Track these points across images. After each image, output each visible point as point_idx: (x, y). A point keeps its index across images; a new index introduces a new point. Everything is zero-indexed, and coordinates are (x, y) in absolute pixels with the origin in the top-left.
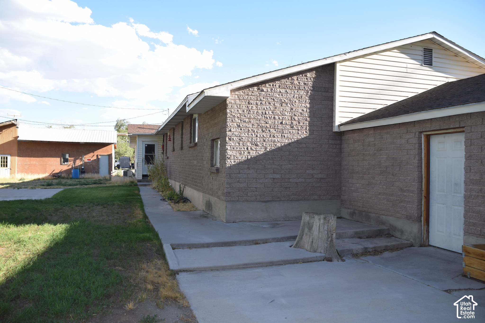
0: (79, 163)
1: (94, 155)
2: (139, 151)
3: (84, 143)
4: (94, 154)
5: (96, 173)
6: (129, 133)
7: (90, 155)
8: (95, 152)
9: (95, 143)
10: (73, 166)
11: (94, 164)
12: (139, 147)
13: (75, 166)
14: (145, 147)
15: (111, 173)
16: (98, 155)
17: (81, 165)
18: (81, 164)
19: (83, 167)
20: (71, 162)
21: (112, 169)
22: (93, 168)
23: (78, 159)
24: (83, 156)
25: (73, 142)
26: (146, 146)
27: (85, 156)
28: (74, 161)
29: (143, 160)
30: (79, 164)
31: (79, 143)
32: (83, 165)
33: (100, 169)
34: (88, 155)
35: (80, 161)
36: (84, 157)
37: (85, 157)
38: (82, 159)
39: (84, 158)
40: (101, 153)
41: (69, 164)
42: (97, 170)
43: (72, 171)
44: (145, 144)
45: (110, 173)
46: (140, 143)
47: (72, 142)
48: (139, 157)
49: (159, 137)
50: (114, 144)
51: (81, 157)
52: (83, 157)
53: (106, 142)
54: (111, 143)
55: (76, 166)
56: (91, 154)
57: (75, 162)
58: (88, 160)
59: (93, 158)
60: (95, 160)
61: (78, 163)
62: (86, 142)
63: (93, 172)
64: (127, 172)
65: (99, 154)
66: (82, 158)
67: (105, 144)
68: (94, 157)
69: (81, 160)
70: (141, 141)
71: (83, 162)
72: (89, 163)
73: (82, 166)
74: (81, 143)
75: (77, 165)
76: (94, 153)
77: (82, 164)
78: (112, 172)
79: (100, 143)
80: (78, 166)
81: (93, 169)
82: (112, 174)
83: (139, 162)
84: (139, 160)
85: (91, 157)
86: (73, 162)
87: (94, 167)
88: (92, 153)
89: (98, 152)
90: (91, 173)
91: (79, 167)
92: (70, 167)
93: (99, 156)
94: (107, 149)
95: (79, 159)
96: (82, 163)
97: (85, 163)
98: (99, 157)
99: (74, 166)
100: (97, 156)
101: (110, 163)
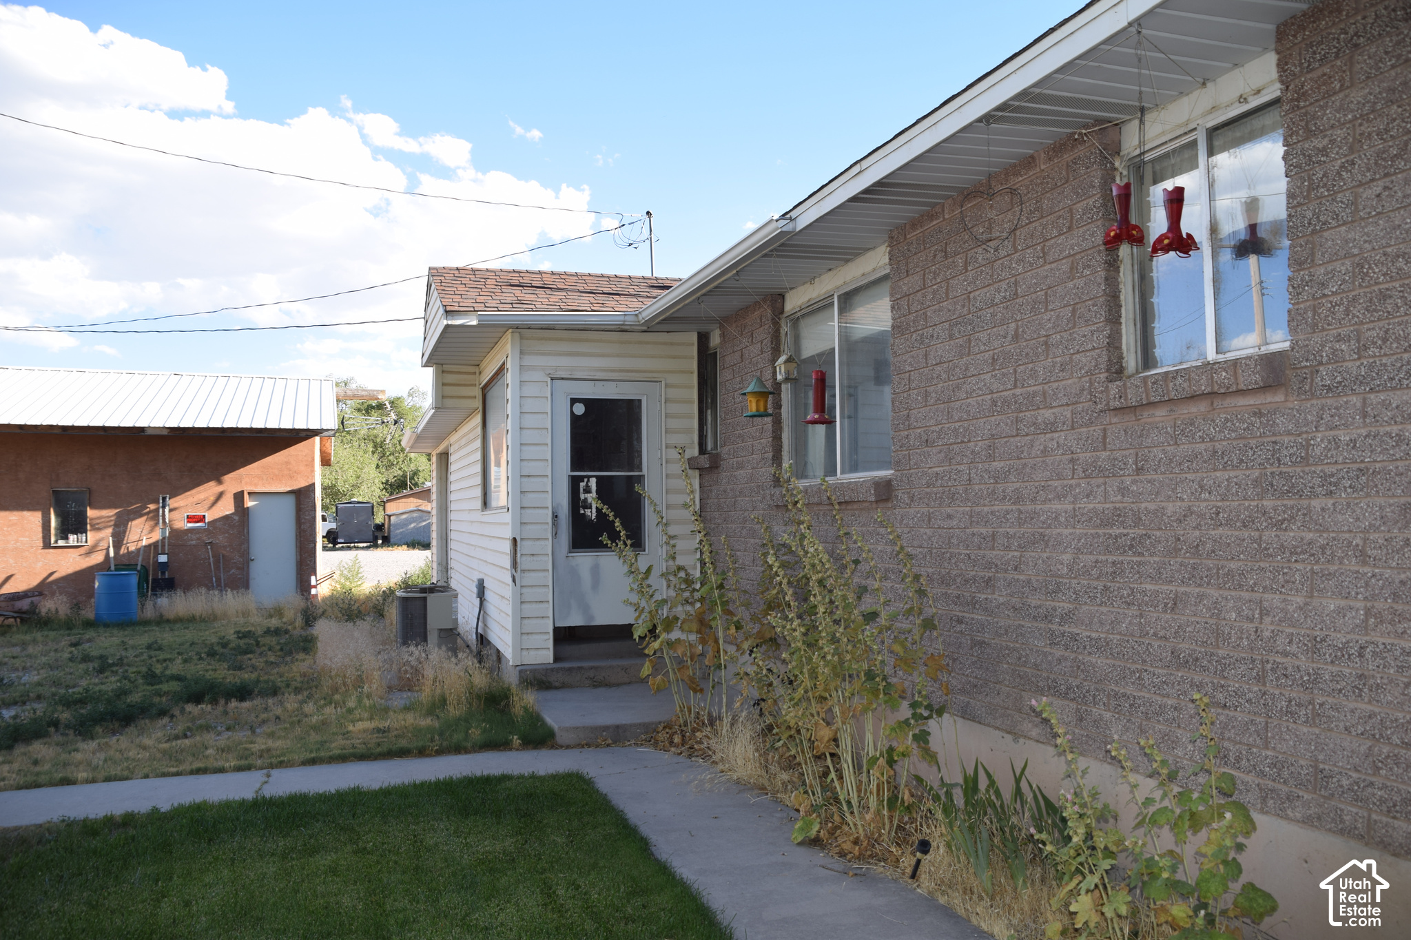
0: (141, 535)
1: (220, 496)
2: (530, 452)
3: (165, 433)
4: (220, 488)
5: (232, 589)
6: (449, 308)
7: (202, 496)
8: (228, 478)
9: (223, 430)
10: (112, 554)
11: (221, 539)
12: (529, 421)
13: (123, 551)
14: (574, 418)
15: (310, 587)
16: (243, 492)
17: (155, 545)
18: (151, 541)
19: (163, 559)
20: (99, 529)
21: (315, 563)
22: (217, 562)
23: (138, 514)
24: (164, 499)
25: (107, 425)
26: (580, 409)
27: (172, 500)
28: (116, 526)
29: (555, 517)
30: (144, 543)
31: (142, 430)
32: (163, 546)
33: (251, 564)
34: (188, 493)
35: (147, 527)
36: (172, 503)
37: (176, 505)
38: (158, 515)
39: (171, 511)
40: (256, 485)
41: (89, 543)
42: (238, 568)
43: (97, 585)
44: (574, 401)
45: (304, 586)
46: (530, 390)
47: (104, 428)
48: (530, 499)
49: (665, 344)
50: (326, 434)
51: (152, 507)
52: (164, 507)
53: (283, 427)
54: (308, 430)
55: (129, 553)
56: (208, 490)
57: (125, 532)
58: (191, 519)
59: (214, 508)
60: (226, 518)
61: (136, 538)
62: (175, 425)
63: (218, 580)
64: (425, 599)
65: (247, 488)
66: (157, 510)
67: (278, 434)
68: (220, 504)
69: (155, 517)
70: (539, 376)
71: (164, 532)
72: (194, 537)
73: (157, 554)
74: (149, 432)
75: (132, 548)
76: (220, 482)
77: (157, 542)
78: (313, 578)
79: (251, 430)
80: (138, 550)
81: (217, 568)
82: (313, 591)
83: (531, 531)
84: (530, 515)
85: (209, 503)
86: (110, 531)
87: (223, 556)
88: (212, 484)
89: (240, 480)
90: (203, 590)
91: (140, 559)
92: (98, 558)
93: (246, 496)
94: (288, 463)
95: (141, 516)
96: (156, 536)
97: (176, 533)
98: (249, 503)
99: (116, 552)
100: (239, 497)
101: (305, 531)
